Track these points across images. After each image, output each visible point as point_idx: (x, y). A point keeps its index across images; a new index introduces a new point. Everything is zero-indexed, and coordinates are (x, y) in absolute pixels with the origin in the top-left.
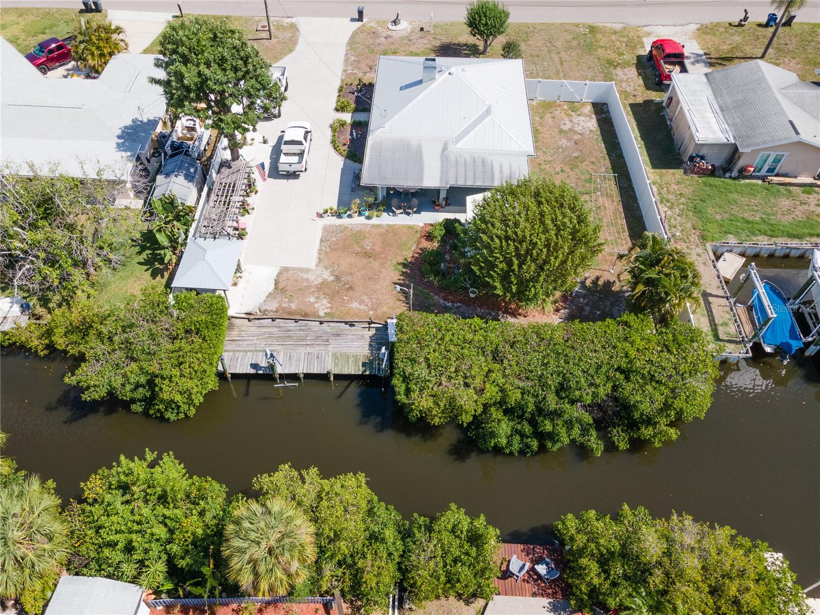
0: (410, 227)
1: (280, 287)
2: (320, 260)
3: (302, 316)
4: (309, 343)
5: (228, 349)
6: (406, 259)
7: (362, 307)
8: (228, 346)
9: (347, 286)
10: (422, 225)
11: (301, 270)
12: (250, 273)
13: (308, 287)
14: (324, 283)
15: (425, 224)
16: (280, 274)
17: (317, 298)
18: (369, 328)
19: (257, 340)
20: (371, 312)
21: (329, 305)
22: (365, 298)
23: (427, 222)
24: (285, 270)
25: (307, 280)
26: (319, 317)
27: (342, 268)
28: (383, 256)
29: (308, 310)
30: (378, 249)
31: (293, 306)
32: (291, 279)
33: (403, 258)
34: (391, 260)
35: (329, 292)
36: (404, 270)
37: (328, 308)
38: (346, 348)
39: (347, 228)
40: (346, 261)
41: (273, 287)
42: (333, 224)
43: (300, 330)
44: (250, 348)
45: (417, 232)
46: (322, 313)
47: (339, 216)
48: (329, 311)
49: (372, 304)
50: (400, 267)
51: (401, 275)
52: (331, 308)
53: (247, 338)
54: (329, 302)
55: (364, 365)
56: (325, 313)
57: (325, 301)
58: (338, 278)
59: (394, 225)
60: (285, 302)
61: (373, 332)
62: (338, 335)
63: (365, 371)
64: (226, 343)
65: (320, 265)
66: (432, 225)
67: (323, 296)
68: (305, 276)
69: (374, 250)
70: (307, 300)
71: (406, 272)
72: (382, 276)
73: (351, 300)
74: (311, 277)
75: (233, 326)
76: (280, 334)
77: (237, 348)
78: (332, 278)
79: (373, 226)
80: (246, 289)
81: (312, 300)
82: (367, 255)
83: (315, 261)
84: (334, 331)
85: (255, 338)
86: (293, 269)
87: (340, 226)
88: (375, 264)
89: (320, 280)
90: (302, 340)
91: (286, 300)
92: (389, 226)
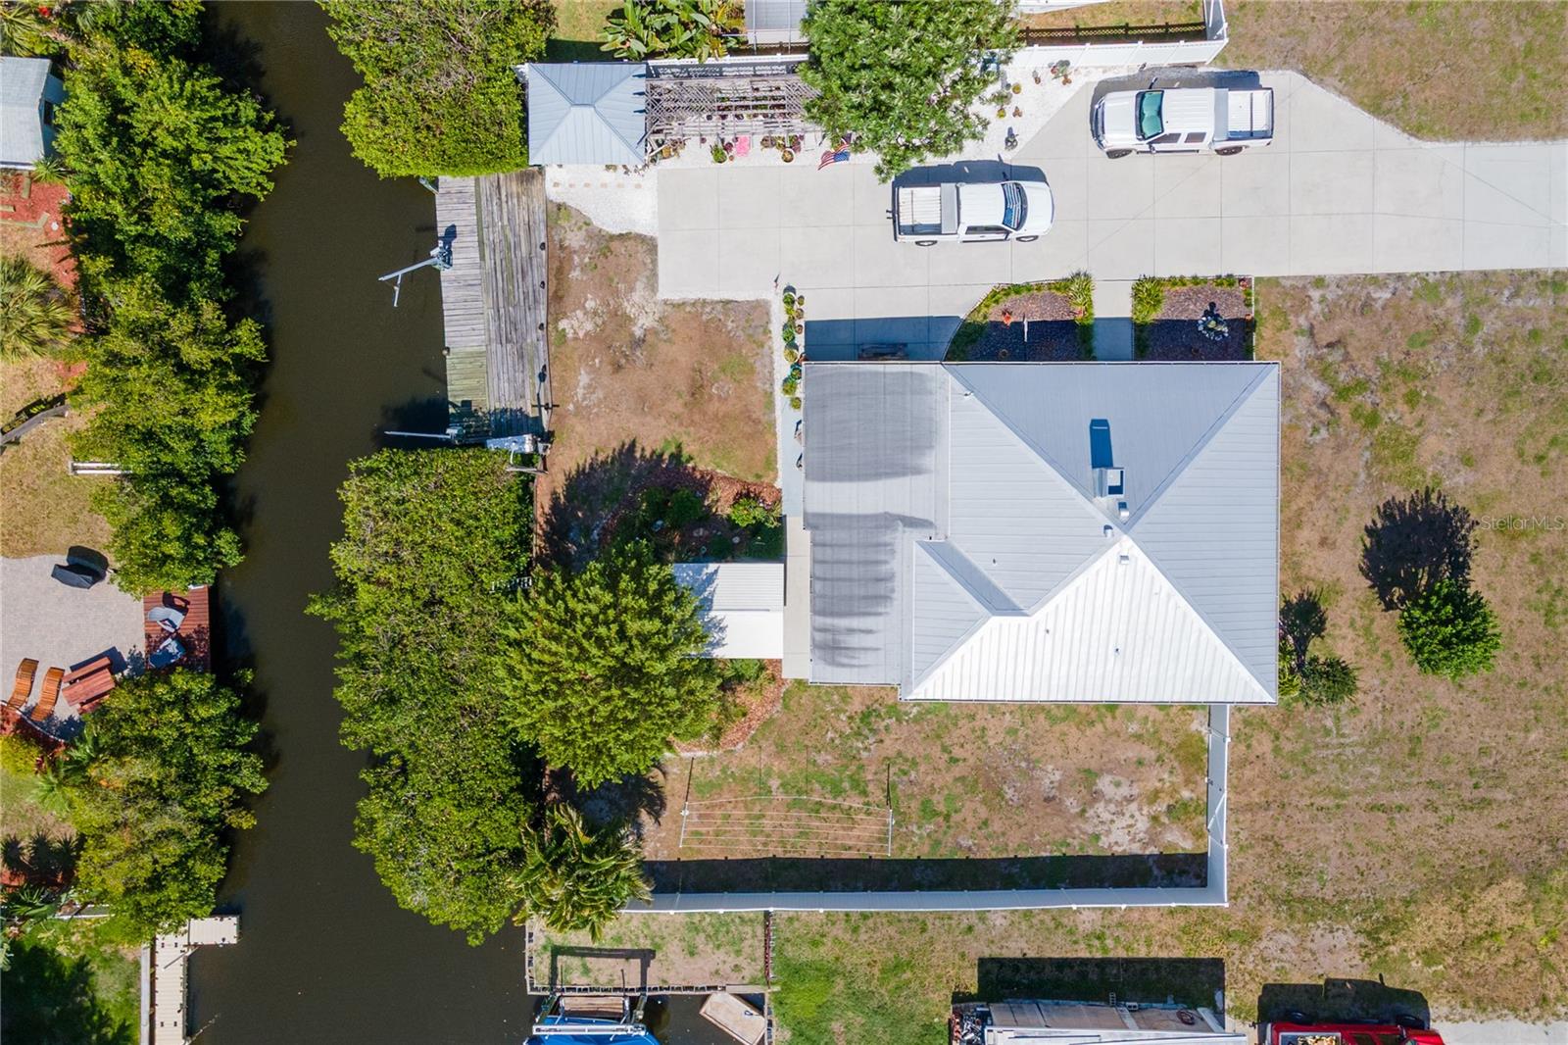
0: (770, 463)
1: (614, 245)
3: (556, 292)
4: (502, 311)
5: (482, 184)
6: (691, 458)
7: (580, 392)
8: (487, 178)
9: (623, 361)
10: (778, 484)
11: (654, 274)
15: (780, 491)
16: (641, 239)
18: (540, 406)
20: (571, 407)
21: (581, 335)
22: (600, 394)
23: (783, 494)
24: (650, 245)
25: (632, 289)
26: (557, 321)
27: (663, 347)
29: (569, 301)
30: (714, 407)
31: (575, 274)
32: (632, 261)
33: (695, 454)
34: (689, 434)
35: (608, 331)
36: (666, 456)
37: (575, 333)
38: (495, 371)
39: (762, 346)
40: (681, 354)
41: (616, 231)
42: (773, 319)
44: (486, 219)
45: (758, 476)
46: (563, 324)
47: (789, 328)
49: (587, 406)
50: (673, 449)
51: (653, 452)
52: (576, 339)
54: (587, 334)
55: (467, 404)
57: (589, 326)
58: (639, 343)
60: (582, 260)
61: (532, 413)
62: (521, 357)
63: (454, 406)
65: (669, 309)
66: (778, 501)
67: (600, 322)
69: (711, 399)
70: (589, 296)
71: (663, 461)
72: (649, 419)
73: (593, 370)
74: (637, 296)
75: (528, 181)
77: (484, 199)
78: (638, 332)
81: (590, 304)
82: (697, 390)
83: (676, 297)
84: (528, 350)
86: (654, 262)
87: (767, 332)
88: (676, 405)
90: (507, 300)
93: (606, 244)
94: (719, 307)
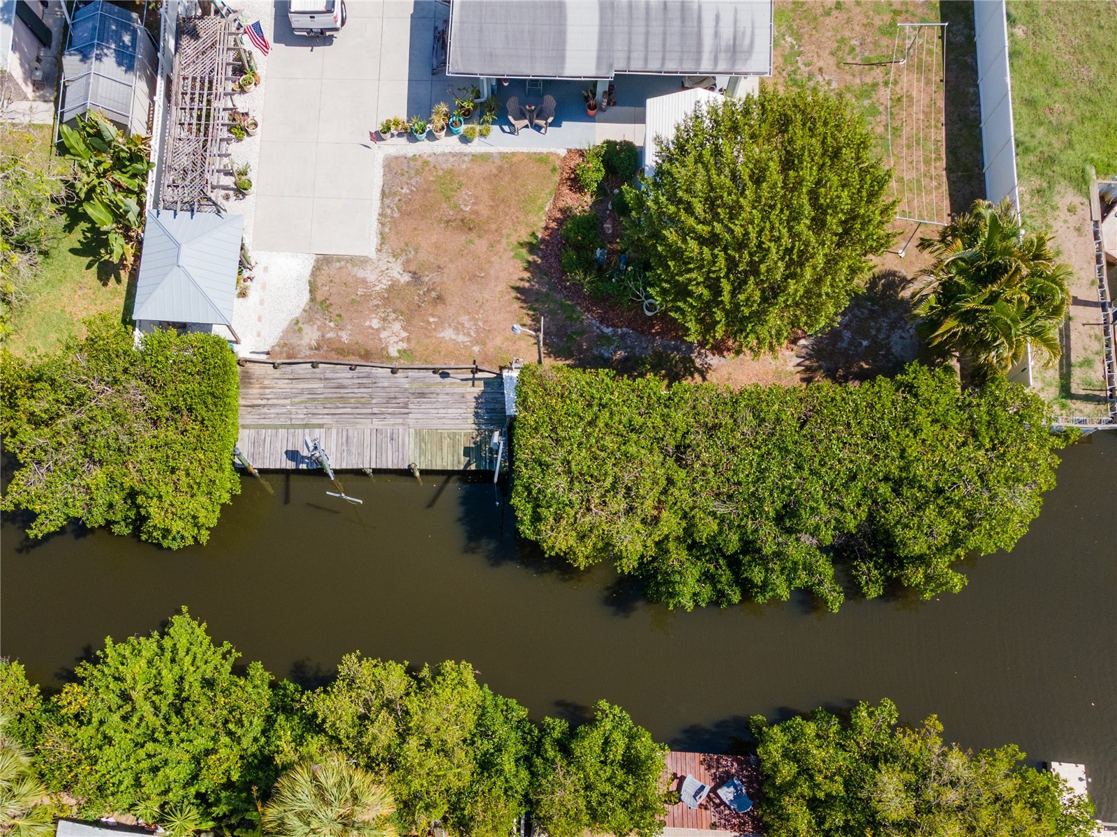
0: (542, 159)
1: (319, 298)
2: (383, 238)
3: (361, 356)
4: (375, 410)
5: (248, 422)
6: (533, 234)
7: (461, 338)
8: (246, 417)
9: (434, 294)
10: (563, 152)
11: (352, 260)
12: (266, 269)
13: (367, 297)
14: (393, 287)
15: (569, 151)
16: (316, 270)
17: (384, 320)
18: (474, 379)
19: (292, 405)
20: (476, 349)
21: (405, 334)
22: (464, 319)
23: (573, 147)
24: (324, 261)
25: (364, 281)
26: (389, 358)
27: (423, 256)
28: (494, 227)
29: (371, 345)
30: (485, 212)
31: (345, 337)
32: (337, 280)
33: (529, 231)
34: (508, 236)
35: (403, 307)
36: (530, 258)
37: (402, 340)
38: (435, 421)
39: (426, 163)
40: (430, 239)
41: (306, 296)
42: (402, 153)
43: (360, 386)
44: (282, 421)
45: (554, 170)
46: (393, 352)
47: (411, 135)
48: (404, 345)
49: (477, 332)
50: (524, 251)
51: (526, 269)
52: (409, 340)
53: (275, 401)
54: (404, 328)
55: (467, 452)
56: (399, 351)
57: (397, 326)
58: (416, 277)
59: (513, 154)
60: (332, 329)
61: (480, 388)
62: (422, 395)
63: (469, 464)
64: (242, 411)
65: (385, 247)
66: (581, 153)
67: (393, 316)
68: (361, 274)
69: (476, 213)
70: (367, 323)
71: (535, 262)
72: (492, 272)
73: (441, 324)
74: (371, 277)
75: (250, 378)
76: (329, 393)
77: (262, 422)
78: (406, 278)
79: (476, 158)
80: (262, 302)
81: (376, 323)
82: (466, 225)
83: (374, 241)
84: (416, 387)
85: (288, 401)
86: (339, 259)
87: (414, 158)
88: (481, 245)
89: (385, 283)
90: (364, 405)
91: (332, 324)
92: (503, 156)
93: (319, 304)
94: (387, 201)
